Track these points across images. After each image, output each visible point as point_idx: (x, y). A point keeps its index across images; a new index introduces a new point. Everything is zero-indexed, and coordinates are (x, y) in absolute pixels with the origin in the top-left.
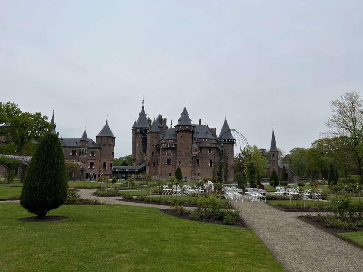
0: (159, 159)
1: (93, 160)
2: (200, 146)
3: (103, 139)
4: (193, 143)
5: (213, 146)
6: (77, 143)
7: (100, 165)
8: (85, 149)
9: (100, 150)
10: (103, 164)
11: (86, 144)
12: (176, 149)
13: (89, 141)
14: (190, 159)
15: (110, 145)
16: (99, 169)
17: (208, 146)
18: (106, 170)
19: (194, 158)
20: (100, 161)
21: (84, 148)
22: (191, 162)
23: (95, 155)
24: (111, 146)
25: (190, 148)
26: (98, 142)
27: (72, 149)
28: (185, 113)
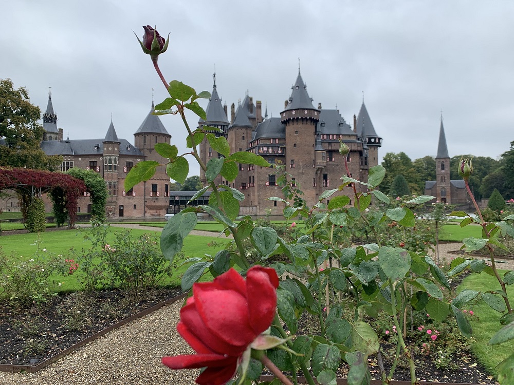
0: (253, 177)
2: (330, 148)
3: (148, 138)
4: (316, 144)
5: (355, 147)
6: (98, 147)
7: (145, 189)
8: (114, 158)
10: (151, 188)
11: (116, 149)
13: (120, 143)
14: (312, 174)
16: (145, 195)
18: (157, 199)
19: (319, 172)
21: (111, 157)
22: (314, 179)
25: (313, 152)
26: (138, 144)
27: (88, 160)
28: (300, 86)
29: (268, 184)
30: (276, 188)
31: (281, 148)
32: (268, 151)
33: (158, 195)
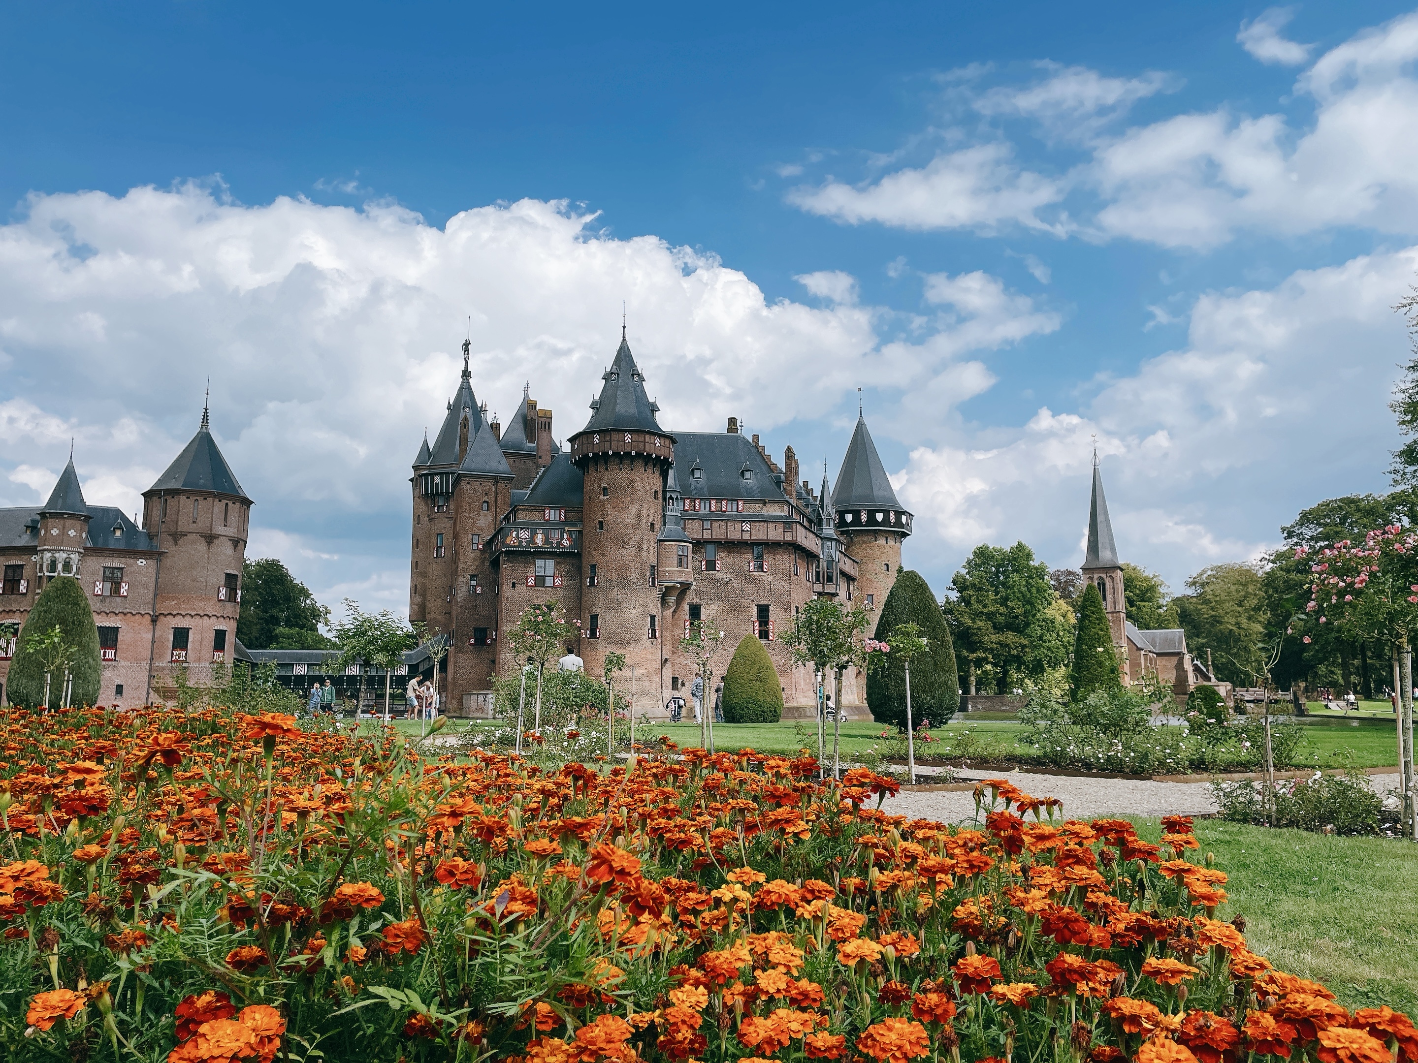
1: (113, 618)
2: (707, 535)
3: (172, 503)
4: (664, 524)
5: (775, 533)
7: (153, 642)
8: (65, 555)
9: (152, 563)
10: (171, 637)
11: (72, 533)
12: (579, 555)
15: (210, 538)
16: (152, 659)
17: (746, 536)
19: (672, 599)
20: (154, 621)
21: (57, 555)
22: (653, 617)
23: (124, 591)
24: (216, 541)
25: (652, 545)
31: (570, 532)
32: (532, 540)
33: (189, 656)
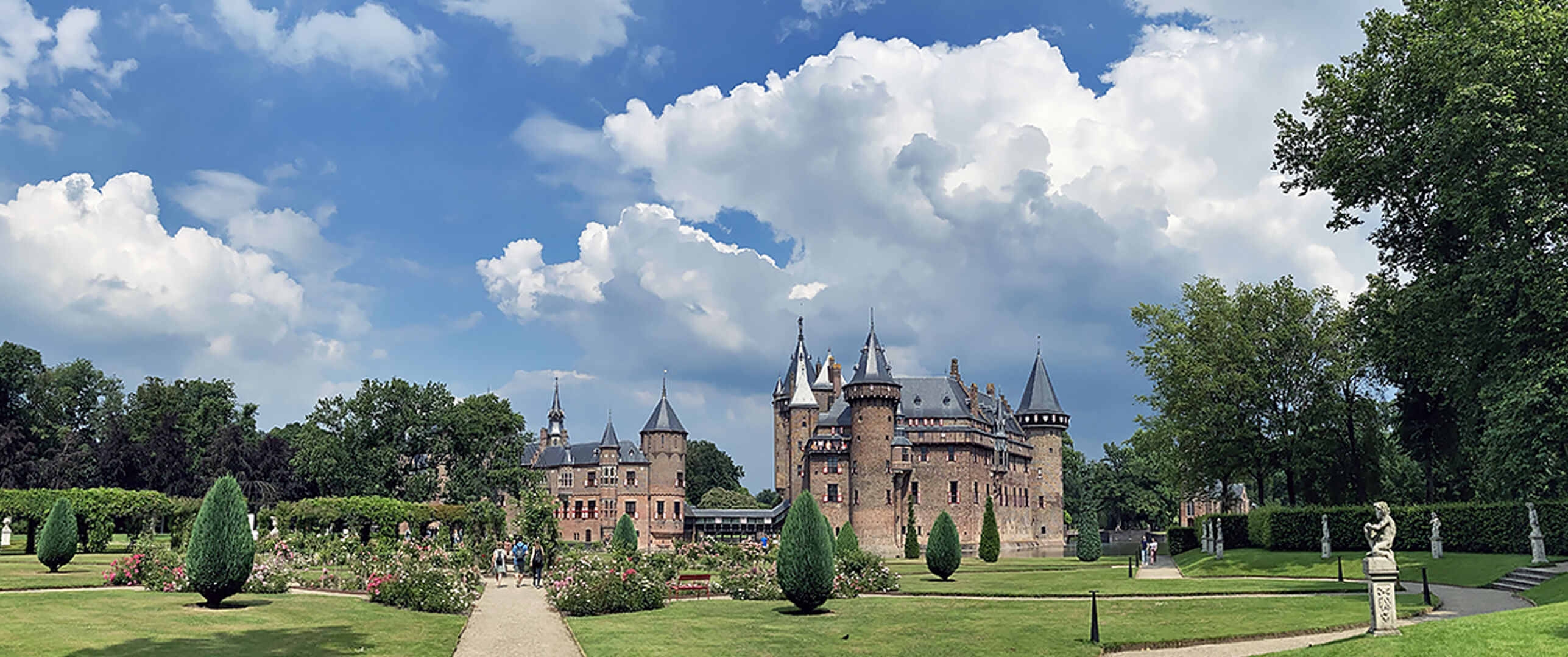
1: (632, 497)
2: (921, 441)
3: (653, 437)
4: (895, 435)
5: (960, 438)
6: (597, 454)
7: (650, 510)
9: (647, 468)
10: (656, 506)
11: (613, 457)
12: (851, 455)
13: (620, 447)
14: (884, 483)
17: (943, 441)
18: (664, 523)
19: (900, 481)
20: (649, 498)
21: (609, 467)
22: (889, 491)
24: (673, 456)
25: (886, 449)
26: (644, 447)
27: (586, 471)
29: (826, 499)
30: (839, 505)
31: (845, 442)
32: (824, 447)
33: (664, 517)
